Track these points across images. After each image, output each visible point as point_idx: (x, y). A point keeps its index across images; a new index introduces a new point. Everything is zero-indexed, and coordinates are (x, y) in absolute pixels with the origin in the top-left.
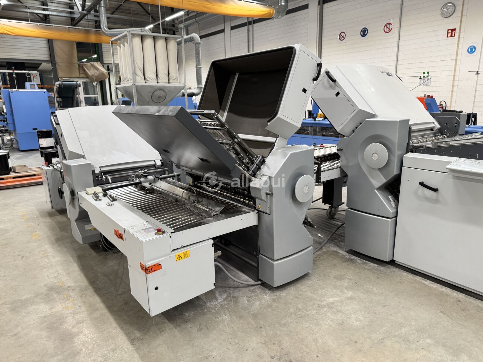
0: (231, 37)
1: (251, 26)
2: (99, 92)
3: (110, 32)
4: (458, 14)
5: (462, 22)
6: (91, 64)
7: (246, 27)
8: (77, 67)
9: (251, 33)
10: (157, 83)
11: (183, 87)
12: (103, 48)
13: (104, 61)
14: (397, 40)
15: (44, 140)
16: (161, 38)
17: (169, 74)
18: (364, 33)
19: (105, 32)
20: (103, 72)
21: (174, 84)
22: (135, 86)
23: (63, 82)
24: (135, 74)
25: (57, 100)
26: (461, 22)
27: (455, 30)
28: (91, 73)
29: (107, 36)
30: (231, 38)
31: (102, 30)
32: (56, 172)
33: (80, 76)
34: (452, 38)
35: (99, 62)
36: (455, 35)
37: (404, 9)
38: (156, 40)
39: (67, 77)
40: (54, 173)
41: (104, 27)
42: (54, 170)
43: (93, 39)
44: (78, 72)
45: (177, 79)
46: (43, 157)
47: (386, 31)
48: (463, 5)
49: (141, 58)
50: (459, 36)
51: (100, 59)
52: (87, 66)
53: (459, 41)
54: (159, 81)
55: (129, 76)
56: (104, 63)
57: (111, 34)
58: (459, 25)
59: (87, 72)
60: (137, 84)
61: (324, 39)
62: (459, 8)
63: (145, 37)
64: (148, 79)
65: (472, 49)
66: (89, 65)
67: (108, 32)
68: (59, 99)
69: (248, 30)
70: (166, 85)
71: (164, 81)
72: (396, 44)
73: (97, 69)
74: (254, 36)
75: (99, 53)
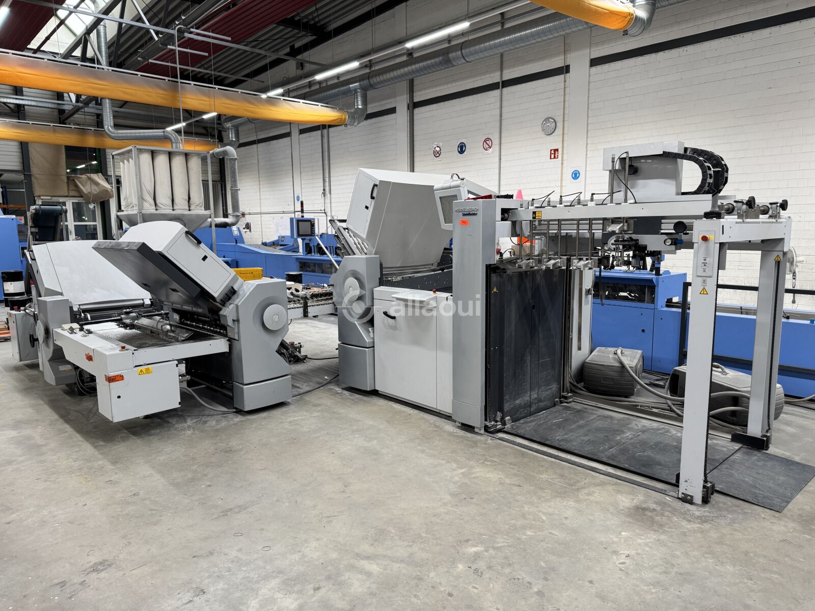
0: (299, 145)
1: (325, 131)
2: (98, 217)
3: (118, 134)
4: (559, 131)
5: (565, 142)
6: (88, 177)
7: (319, 132)
8: (65, 180)
9: (325, 140)
10: (173, 210)
11: (209, 216)
12: (107, 154)
13: (108, 172)
14: (497, 159)
15: (11, 284)
16: (179, 153)
17: (189, 198)
18: (462, 149)
19: (110, 133)
20: (105, 188)
21: (196, 211)
22: (141, 214)
23: (42, 207)
24: (141, 199)
25: (32, 231)
26: (563, 141)
27: (557, 150)
28: (87, 189)
29: (113, 139)
30: (301, 146)
31: (104, 131)
32: (28, 316)
33: (69, 194)
34: (555, 159)
35: (100, 174)
36: (558, 156)
37: (504, 123)
38: (171, 156)
39: (48, 195)
40: (25, 318)
41: (108, 127)
42: (26, 315)
43: (91, 142)
44: (66, 189)
45: (201, 205)
46: (8, 307)
48: (564, 121)
49: (151, 178)
50: (562, 157)
51: (102, 169)
52: (81, 179)
53: (562, 164)
54: (175, 207)
55: (135, 201)
56: (108, 176)
57: (119, 137)
58: (561, 145)
59: (80, 188)
60: (144, 212)
61: (416, 154)
62: (560, 125)
63: (157, 152)
64: (160, 206)
65: (576, 174)
66: (84, 178)
67: (114, 134)
68: (33, 230)
69: (322, 136)
70: (184, 213)
71: (182, 208)
72: (497, 165)
73: (97, 184)
74: (331, 145)
75: (101, 160)
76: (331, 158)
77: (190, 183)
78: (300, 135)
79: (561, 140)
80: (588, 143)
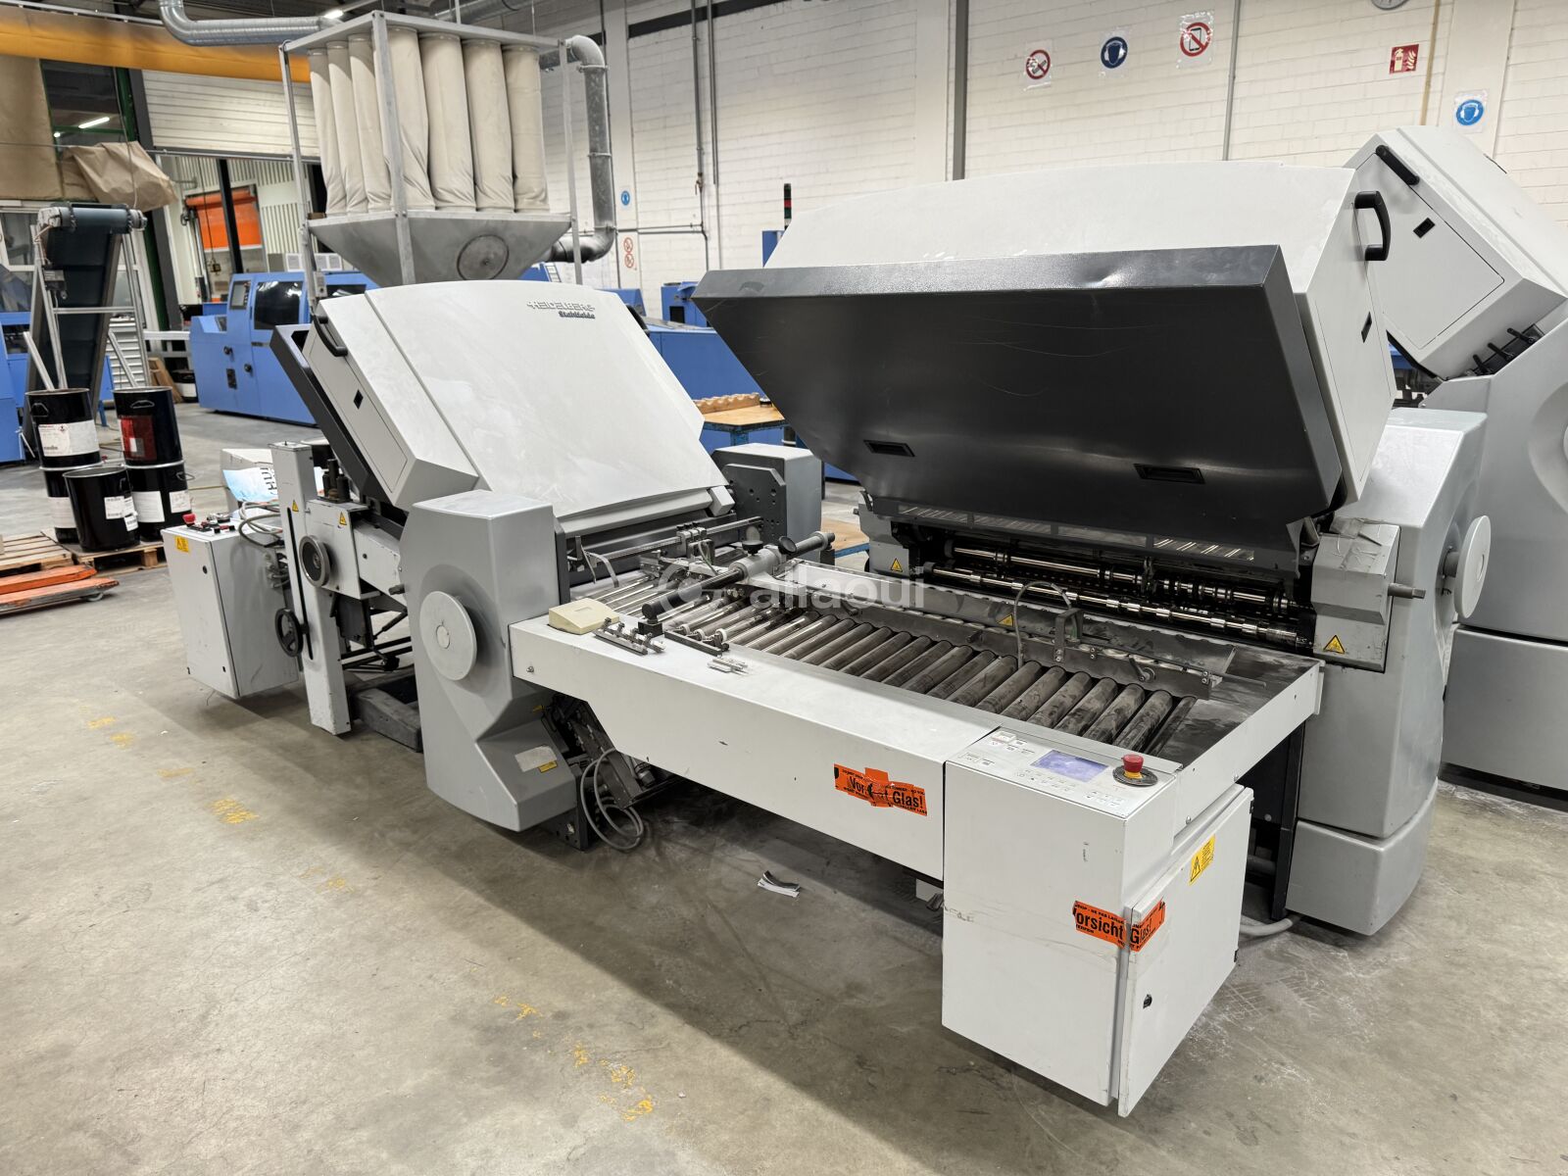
0: (628, 64)
1: (704, 26)
2: (139, 253)
3: (197, 28)
5: (1440, 26)
6: (107, 150)
7: (686, 30)
8: (53, 160)
9: (705, 49)
10: (477, 210)
11: (567, 225)
12: (147, 92)
13: (154, 139)
14: (1225, 78)
15: (63, 430)
16: (487, 42)
17: (514, 176)
18: (1113, 54)
19: (176, 27)
20: (155, 180)
21: (534, 213)
22: (406, 220)
23: (75, 209)
25: (48, 278)
26: (1435, 24)
27: (1415, 48)
28: (106, 182)
29: (185, 42)
30: (632, 67)
31: (164, 25)
33: (63, 193)
34: (1407, 74)
35: (135, 144)
36: (1415, 64)
38: (467, 51)
39: (14, 196)
41: (170, 10)
43: (122, 51)
44: (56, 180)
45: (543, 196)
47: (1188, 50)
49: (421, 113)
50: (1430, 68)
51: (136, 128)
52: (92, 156)
53: (1428, 84)
54: (484, 202)
55: (374, 183)
56: (155, 148)
57: (201, 37)
58: (1428, 35)
59: (92, 180)
60: (412, 213)
61: (973, 73)
64: (447, 196)
65: (1470, 112)
66: (97, 153)
67: (188, 29)
69: (696, 40)
70: (510, 219)
71: (501, 205)
72: (1224, 93)
73: (131, 168)
74: (719, 59)
75: (133, 108)
76: (719, 93)
77: (516, 131)
78: (631, 40)
79: (1432, 20)
80: (1516, 25)
